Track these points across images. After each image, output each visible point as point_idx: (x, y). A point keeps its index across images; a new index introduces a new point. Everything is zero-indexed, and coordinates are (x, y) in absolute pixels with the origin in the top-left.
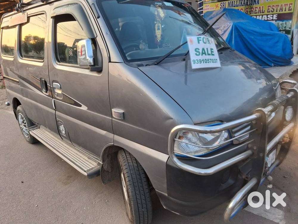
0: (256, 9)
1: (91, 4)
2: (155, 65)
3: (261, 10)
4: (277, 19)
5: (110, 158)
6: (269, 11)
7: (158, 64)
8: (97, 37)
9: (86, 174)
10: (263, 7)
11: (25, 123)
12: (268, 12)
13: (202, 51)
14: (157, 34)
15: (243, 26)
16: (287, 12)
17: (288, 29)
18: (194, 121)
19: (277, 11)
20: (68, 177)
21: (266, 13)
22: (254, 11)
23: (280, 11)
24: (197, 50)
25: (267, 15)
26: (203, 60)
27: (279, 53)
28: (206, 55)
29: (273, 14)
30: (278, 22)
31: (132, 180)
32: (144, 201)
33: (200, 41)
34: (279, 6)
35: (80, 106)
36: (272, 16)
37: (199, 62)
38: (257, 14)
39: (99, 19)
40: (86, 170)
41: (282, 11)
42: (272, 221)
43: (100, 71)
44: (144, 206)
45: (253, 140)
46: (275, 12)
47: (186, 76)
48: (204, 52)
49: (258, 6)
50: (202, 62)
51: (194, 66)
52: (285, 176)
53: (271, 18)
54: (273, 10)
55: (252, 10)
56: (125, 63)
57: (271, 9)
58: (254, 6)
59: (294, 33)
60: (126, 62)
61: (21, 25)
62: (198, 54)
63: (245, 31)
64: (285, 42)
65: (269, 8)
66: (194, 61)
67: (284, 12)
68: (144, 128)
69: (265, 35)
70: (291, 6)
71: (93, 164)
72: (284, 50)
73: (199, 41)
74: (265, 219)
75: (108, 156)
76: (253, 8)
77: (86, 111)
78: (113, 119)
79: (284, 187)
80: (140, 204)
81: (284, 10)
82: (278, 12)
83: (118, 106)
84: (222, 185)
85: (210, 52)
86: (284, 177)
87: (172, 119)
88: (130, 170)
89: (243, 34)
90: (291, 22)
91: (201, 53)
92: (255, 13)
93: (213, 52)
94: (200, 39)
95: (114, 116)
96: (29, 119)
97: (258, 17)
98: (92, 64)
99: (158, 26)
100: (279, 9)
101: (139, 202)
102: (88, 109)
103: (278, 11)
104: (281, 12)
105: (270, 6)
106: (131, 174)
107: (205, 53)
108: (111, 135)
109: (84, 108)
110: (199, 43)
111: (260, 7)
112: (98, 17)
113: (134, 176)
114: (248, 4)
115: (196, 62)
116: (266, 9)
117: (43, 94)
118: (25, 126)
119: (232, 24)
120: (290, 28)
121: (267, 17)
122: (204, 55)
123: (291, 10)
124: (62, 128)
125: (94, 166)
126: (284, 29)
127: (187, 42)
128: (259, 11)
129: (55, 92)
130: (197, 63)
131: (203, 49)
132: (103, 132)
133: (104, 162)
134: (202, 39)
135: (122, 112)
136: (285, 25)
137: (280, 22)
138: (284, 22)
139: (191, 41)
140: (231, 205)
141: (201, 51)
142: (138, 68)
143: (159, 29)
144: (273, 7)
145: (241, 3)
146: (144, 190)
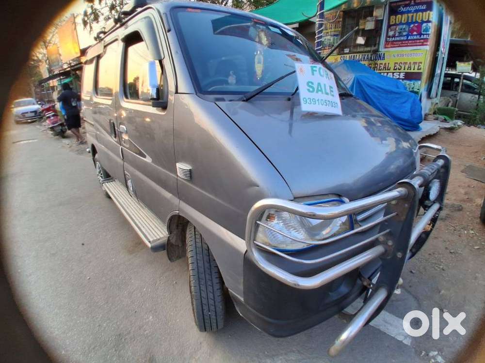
0: (381, 65)
1: (162, 14)
2: (244, 101)
3: (387, 67)
4: (404, 78)
5: (180, 230)
6: (396, 68)
7: (247, 100)
8: (164, 58)
9: (149, 245)
10: (389, 63)
11: (101, 174)
12: (394, 70)
13: (318, 88)
14: (256, 69)
15: (366, 80)
16: (416, 71)
17: (415, 90)
18: (294, 192)
19: (404, 69)
20: (136, 244)
21: (392, 70)
22: (378, 67)
23: (408, 69)
24: (310, 84)
25: (393, 73)
26: (318, 100)
27: (406, 116)
28: (323, 93)
29: (400, 73)
30: (405, 81)
31: (196, 270)
32: (211, 302)
33: (315, 72)
34: (407, 63)
35: (145, 157)
36: (399, 74)
37: (312, 103)
38: (382, 71)
39: (170, 32)
40: (151, 240)
41: (410, 69)
42: (393, 338)
43: (164, 107)
44: (212, 308)
45: (388, 231)
46: (402, 70)
47: (291, 125)
48: (319, 89)
49: (383, 62)
50: (317, 102)
51: (305, 107)
52: (413, 271)
53: (398, 77)
54: (400, 68)
55: (376, 65)
56: (196, 94)
57: (398, 66)
58: (379, 62)
59: (422, 95)
60: (198, 94)
61: (99, 57)
62: (311, 90)
63: (369, 86)
64: (414, 102)
65: (396, 65)
66: (305, 100)
67: (412, 71)
68: (216, 196)
69: (392, 92)
70: (420, 64)
71: (158, 235)
72: (412, 112)
73: (313, 71)
74: (385, 333)
75: (177, 226)
76: (377, 64)
77: (150, 164)
78: (178, 178)
79: (410, 287)
80: (205, 305)
81: (412, 68)
82: (406, 71)
83: (184, 159)
84: (330, 294)
85: (328, 91)
86: (411, 272)
87: (258, 186)
88: (196, 253)
89: (366, 89)
90: (419, 82)
91: (316, 90)
92: (379, 70)
93: (332, 91)
94: (314, 69)
95: (179, 174)
96: (104, 169)
97: (382, 74)
98: (155, 97)
99: (259, 59)
100: (407, 67)
101: (205, 301)
102: (153, 162)
103: (406, 69)
104: (409, 71)
105: (397, 63)
106: (197, 259)
107: (321, 90)
108: (176, 201)
109: (148, 160)
110: (313, 74)
111: (385, 64)
112: (169, 31)
113: (201, 264)
114: (372, 59)
115: (308, 101)
116: (392, 66)
117: (113, 140)
118: (102, 177)
119: (354, 77)
120: (418, 89)
121: (393, 76)
122: (320, 92)
123: (420, 69)
124: (129, 183)
125: (163, 236)
126: (411, 90)
127: (294, 72)
128: (384, 68)
129: (122, 138)
130: (310, 102)
131: (319, 84)
132: (168, 195)
133: (171, 234)
134: (317, 70)
135: (189, 169)
136: (412, 86)
137: (408, 82)
138: (412, 82)
139: (301, 70)
140: (345, 336)
141: (315, 86)
142: (216, 104)
143: (259, 63)
144: (400, 64)
145: (364, 58)
146: (213, 285)
